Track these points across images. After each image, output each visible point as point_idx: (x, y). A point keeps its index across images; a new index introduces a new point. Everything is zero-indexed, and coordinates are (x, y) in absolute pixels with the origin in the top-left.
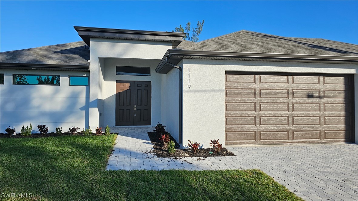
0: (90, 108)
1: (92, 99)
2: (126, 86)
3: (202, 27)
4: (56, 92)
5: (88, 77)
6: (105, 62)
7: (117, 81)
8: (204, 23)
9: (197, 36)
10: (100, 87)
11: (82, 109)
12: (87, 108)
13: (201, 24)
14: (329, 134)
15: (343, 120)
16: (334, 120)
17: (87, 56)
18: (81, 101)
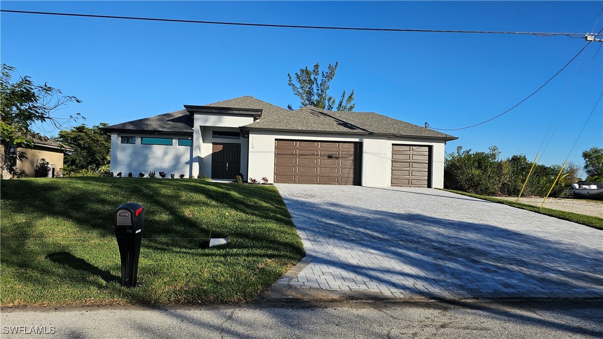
0: (193, 163)
1: (195, 155)
2: (220, 148)
3: (335, 71)
5: (192, 139)
6: (204, 129)
7: (213, 143)
8: (337, 66)
9: (328, 83)
10: (199, 147)
11: (187, 163)
12: (190, 163)
13: (334, 66)
14: (344, 180)
15: (352, 171)
16: (346, 171)
17: (191, 124)
18: (187, 157)
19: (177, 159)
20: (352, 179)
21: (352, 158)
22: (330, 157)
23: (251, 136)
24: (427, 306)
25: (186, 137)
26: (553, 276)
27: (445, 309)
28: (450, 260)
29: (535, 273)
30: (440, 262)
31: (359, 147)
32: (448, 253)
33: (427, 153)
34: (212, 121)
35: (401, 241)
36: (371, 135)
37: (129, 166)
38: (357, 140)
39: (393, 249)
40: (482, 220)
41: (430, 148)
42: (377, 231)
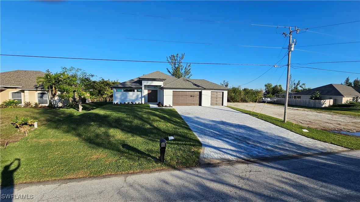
1: (143, 95)
2: (150, 91)
4: (133, 94)
5: (142, 90)
6: (145, 86)
7: (148, 90)
8: (185, 54)
9: (181, 61)
10: (144, 92)
11: (140, 98)
12: (141, 98)
13: (183, 55)
14: (195, 104)
15: (198, 101)
16: (197, 101)
17: (141, 84)
18: (140, 96)
19: (138, 96)
20: (198, 104)
21: (198, 97)
22: (191, 96)
23: (164, 90)
24: (243, 163)
25: (139, 89)
26: (269, 148)
27: (248, 164)
28: (242, 143)
29: (264, 147)
30: (239, 144)
31: (201, 93)
32: (240, 140)
33: (222, 94)
34: (150, 83)
35: (225, 135)
36: (205, 89)
37: (121, 99)
38: (200, 91)
39: (225, 139)
40: (244, 123)
41: (223, 92)
42: (217, 131)
